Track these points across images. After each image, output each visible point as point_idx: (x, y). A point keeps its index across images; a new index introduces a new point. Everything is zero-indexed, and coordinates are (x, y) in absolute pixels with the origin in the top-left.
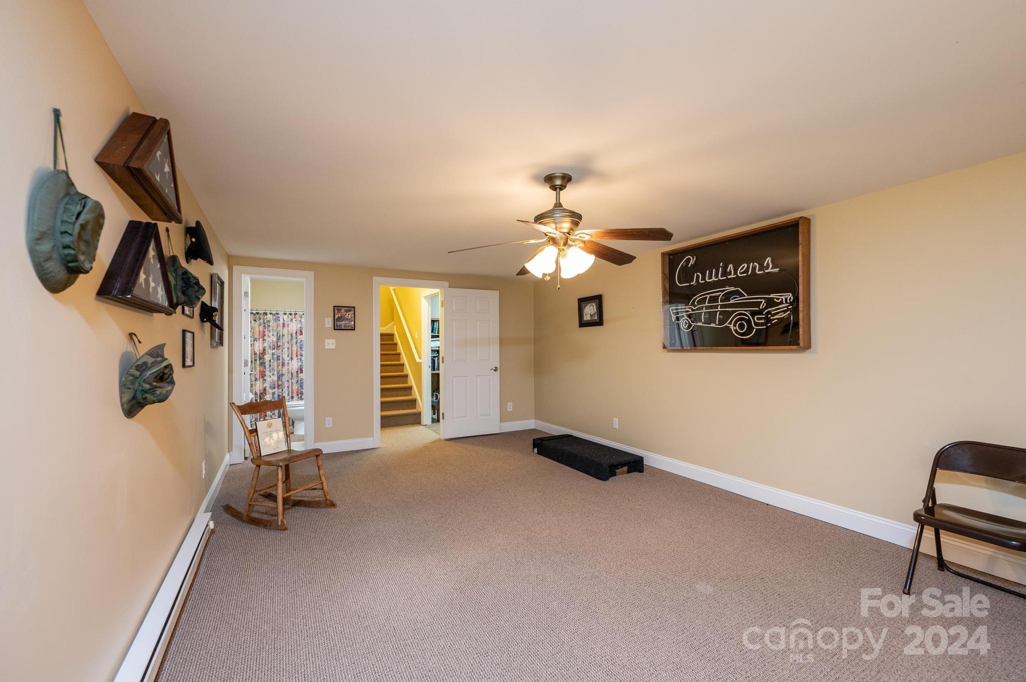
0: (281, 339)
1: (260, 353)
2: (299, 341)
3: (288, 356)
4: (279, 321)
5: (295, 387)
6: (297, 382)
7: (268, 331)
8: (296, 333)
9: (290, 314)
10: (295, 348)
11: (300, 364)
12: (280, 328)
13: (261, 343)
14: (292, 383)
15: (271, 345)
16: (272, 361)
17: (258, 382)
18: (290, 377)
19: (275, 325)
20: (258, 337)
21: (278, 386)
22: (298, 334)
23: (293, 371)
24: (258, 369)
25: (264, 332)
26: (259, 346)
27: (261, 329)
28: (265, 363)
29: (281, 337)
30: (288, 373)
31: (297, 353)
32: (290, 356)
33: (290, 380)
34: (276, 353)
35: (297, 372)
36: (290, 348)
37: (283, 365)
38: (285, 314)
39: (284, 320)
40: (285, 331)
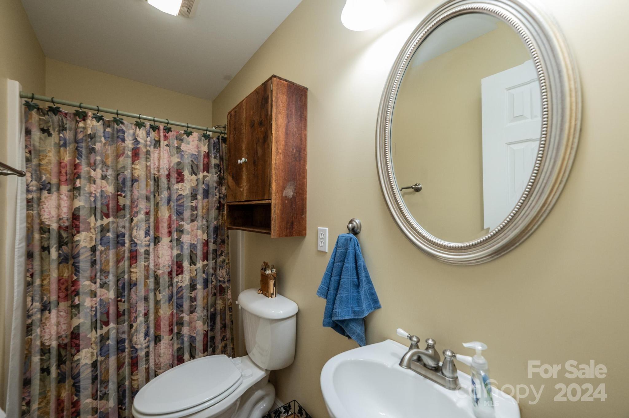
0: (127, 188)
1: (60, 227)
2: (174, 197)
3: (147, 233)
4: (123, 140)
5: (165, 311)
6: (170, 299)
7: (89, 165)
8: (169, 176)
9: (154, 128)
10: (164, 213)
11: (176, 252)
12: (126, 161)
13: (64, 197)
14: (157, 302)
15: (99, 205)
16: (100, 248)
17: (54, 312)
18: (152, 286)
19: (110, 150)
20: (54, 181)
21: (119, 315)
22: (173, 180)
23: (160, 272)
24: (54, 275)
25: (76, 166)
26: (59, 207)
27: (67, 158)
28: (75, 257)
29: (129, 183)
30: (147, 277)
31: (170, 227)
32: (152, 233)
33: (151, 296)
34: (111, 227)
35: (170, 273)
36: (152, 213)
37: (133, 257)
38: (139, 125)
39: (136, 141)
40: (140, 169)
